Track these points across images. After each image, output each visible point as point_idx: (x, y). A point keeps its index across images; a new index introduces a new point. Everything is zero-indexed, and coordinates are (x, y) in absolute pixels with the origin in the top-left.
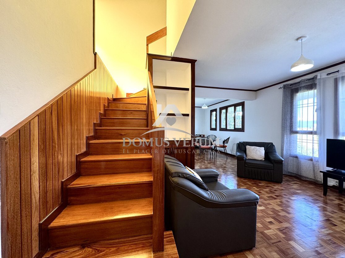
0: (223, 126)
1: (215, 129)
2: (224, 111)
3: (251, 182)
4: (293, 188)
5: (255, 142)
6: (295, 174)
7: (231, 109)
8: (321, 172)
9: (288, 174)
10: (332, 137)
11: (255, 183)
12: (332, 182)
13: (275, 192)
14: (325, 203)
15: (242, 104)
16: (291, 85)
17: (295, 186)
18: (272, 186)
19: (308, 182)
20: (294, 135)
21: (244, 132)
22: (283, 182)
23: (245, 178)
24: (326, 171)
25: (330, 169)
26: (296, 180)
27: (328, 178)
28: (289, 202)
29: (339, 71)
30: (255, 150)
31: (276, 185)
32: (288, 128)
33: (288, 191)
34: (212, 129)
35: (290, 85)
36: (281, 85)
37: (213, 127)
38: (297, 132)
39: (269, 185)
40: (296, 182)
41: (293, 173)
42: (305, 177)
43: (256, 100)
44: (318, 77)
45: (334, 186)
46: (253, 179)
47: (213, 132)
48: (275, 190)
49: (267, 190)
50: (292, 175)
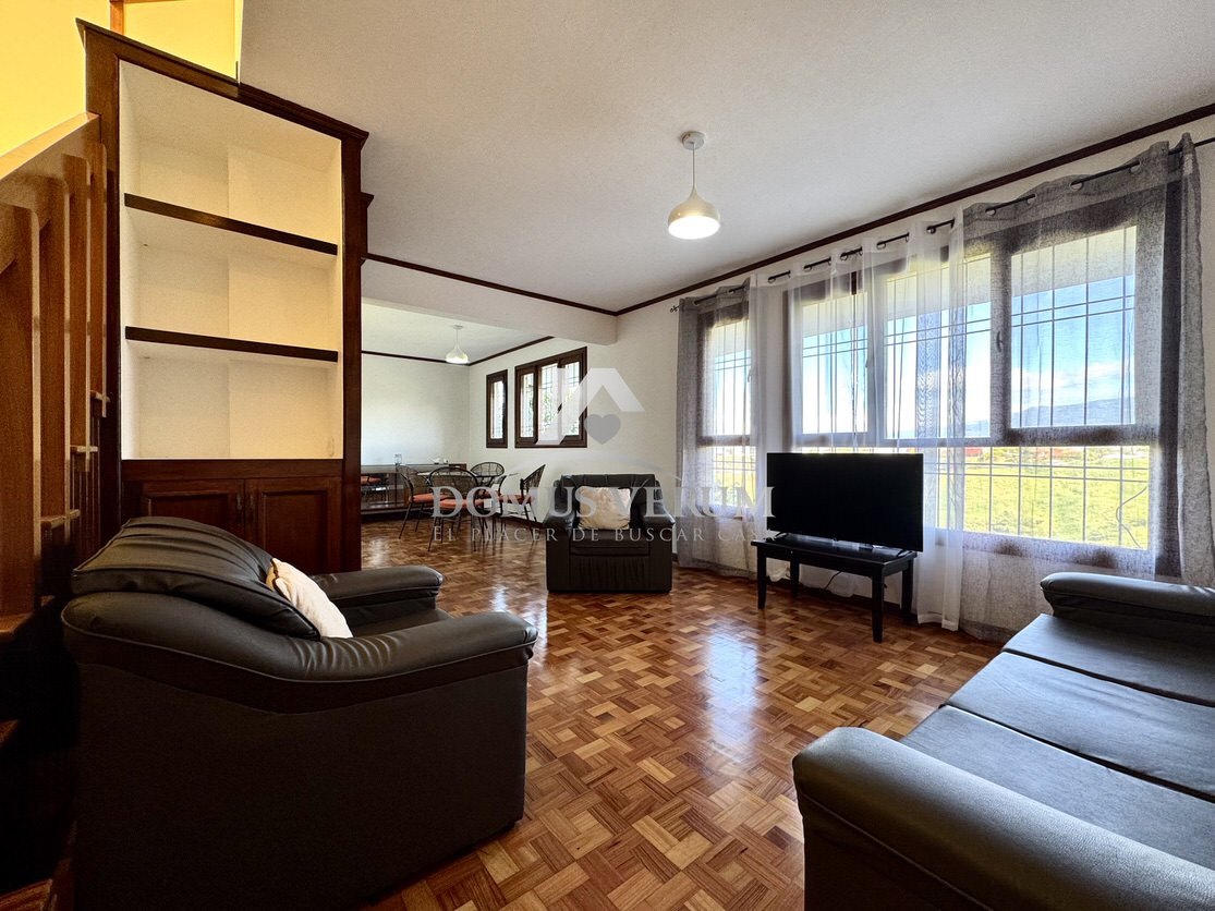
0: (527, 432)
1: (502, 443)
2: (529, 379)
3: (585, 602)
4: (696, 603)
5: (608, 476)
6: (708, 562)
7: (549, 373)
8: (753, 544)
9: (691, 566)
10: (778, 450)
11: (596, 605)
12: (778, 570)
13: (647, 621)
14: (761, 628)
15: (580, 356)
16: (698, 301)
17: (701, 598)
18: (642, 605)
19: (734, 580)
20: (706, 451)
21: (586, 446)
22: (673, 590)
23: (570, 593)
24: (763, 541)
25: (773, 534)
26: (708, 578)
27: (768, 559)
28: (675, 642)
29: (789, 272)
30: (604, 497)
31: (652, 601)
32: (692, 429)
33: (682, 611)
34: (491, 443)
35: (696, 302)
36: (676, 301)
37: (497, 434)
38: (709, 442)
39: (636, 603)
40: (708, 584)
41: (703, 562)
42: (729, 568)
43: (617, 344)
44: (752, 285)
45: (782, 580)
46: (595, 592)
47: (496, 455)
48: (648, 616)
49: (626, 618)
50: (701, 565)
